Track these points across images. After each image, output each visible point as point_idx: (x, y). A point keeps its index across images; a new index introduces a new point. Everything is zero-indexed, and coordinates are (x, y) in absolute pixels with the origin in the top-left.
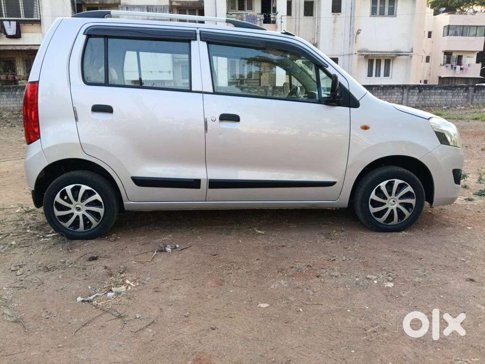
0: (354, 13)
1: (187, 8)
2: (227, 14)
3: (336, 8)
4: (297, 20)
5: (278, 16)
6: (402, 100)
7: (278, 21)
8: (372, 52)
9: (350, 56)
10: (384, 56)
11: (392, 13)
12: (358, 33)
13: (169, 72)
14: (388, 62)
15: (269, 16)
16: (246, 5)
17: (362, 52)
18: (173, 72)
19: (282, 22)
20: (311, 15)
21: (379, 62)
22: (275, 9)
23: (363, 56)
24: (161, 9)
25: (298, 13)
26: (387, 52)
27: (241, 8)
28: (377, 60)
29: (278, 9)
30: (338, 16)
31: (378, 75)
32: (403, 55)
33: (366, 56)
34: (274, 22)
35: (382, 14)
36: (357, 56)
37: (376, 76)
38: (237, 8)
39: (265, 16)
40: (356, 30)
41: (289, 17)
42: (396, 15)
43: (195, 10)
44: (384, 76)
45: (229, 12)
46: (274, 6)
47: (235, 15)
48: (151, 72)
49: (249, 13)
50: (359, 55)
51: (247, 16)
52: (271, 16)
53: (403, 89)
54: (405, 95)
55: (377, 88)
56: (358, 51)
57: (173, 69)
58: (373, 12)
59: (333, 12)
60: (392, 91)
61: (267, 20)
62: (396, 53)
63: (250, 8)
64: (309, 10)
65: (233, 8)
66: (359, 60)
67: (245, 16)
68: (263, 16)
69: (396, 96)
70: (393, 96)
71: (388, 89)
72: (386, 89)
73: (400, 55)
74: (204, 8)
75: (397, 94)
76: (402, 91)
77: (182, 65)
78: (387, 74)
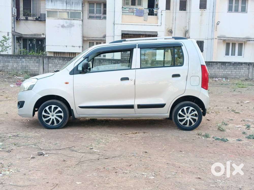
0: (215, 10)
1: (95, 2)
2: (122, 8)
3: (203, 6)
4: (174, 14)
5: (159, 11)
6: (249, 74)
7: (159, 14)
8: (228, 38)
9: (212, 40)
10: (237, 41)
11: (244, 10)
12: (218, 24)
13: (80, 47)
14: (241, 45)
15: (153, 10)
16: (137, 2)
17: (221, 37)
18: (82, 47)
19: (162, 15)
20: (185, 10)
21: (234, 44)
22: (157, 5)
23: (222, 41)
24: (76, 3)
25: (175, 8)
26: (240, 38)
27: (133, 4)
28: (233, 44)
29: (159, 6)
30: (204, 11)
31: (233, 54)
32: (252, 40)
33: (224, 41)
34: (156, 15)
35: (237, 10)
36: (217, 40)
37: (232, 55)
38: (130, 4)
39: (149, 10)
40: (216, 22)
41: (168, 11)
42: (247, 12)
43: (101, 4)
44: (238, 55)
45: (124, 7)
46: (157, 3)
47: (128, 9)
48: (66, 46)
49: (139, 7)
50: (219, 39)
51: (137, 10)
52: (154, 11)
53: (249, 65)
54: (251, 70)
55: (229, 64)
56: (218, 37)
57: (83, 45)
58: (230, 9)
59: (200, 8)
60: (241, 66)
61: (151, 13)
62: (246, 39)
63: (140, 4)
64: (183, 6)
65: (127, 4)
66: (218, 43)
67: (135, 9)
68: (148, 10)
69: (244, 71)
70: (241, 71)
71: (238, 65)
72: (236, 65)
73: (249, 41)
74: (106, 2)
75: (244, 69)
76: (248, 67)
77: (89, 42)
78: (240, 54)
